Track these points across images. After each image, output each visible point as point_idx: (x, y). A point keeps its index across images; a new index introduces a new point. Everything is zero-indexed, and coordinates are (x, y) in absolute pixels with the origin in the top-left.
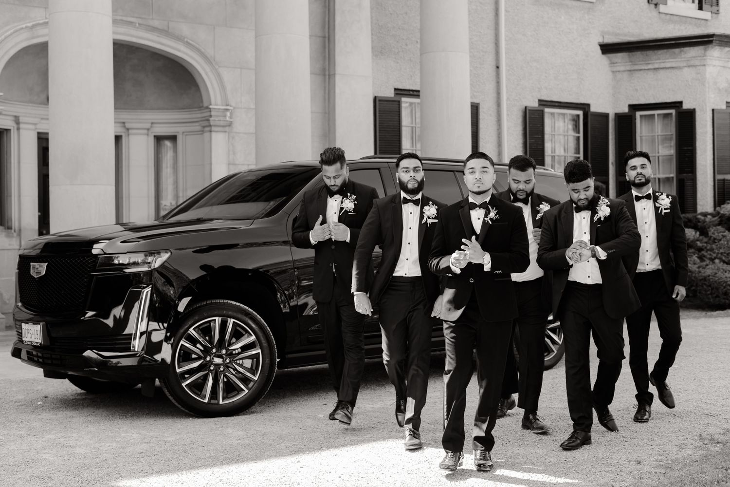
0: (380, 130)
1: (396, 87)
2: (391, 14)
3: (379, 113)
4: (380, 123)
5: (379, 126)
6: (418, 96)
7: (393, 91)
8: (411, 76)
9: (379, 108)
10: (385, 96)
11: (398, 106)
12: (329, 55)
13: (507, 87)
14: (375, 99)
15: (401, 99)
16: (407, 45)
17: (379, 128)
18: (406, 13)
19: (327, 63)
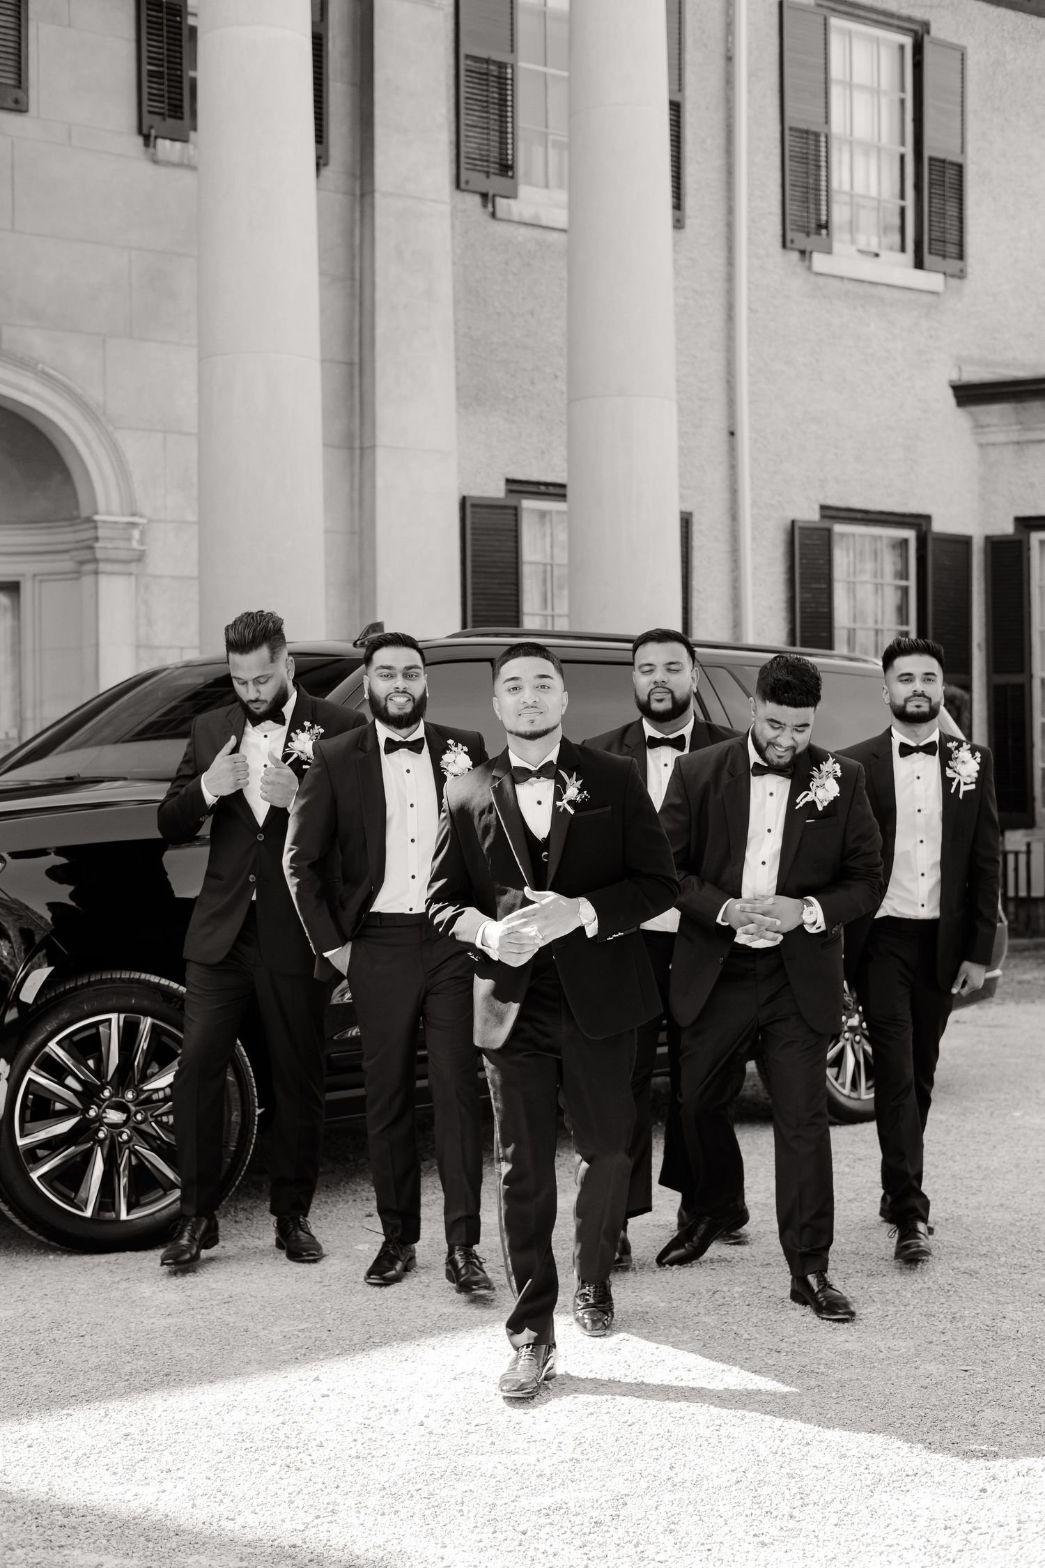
0: (473, 572)
1: (510, 476)
2: (499, 314)
3: (473, 534)
4: (473, 556)
5: (473, 561)
6: (562, 497)
7: (502, 485)
8: (543, 453)
9: (473, 523)
10: (486, 494)
11: (513, 518)
12: (361, 402)
13: (751, 477)
14: (463, 502)
15: (520, 503)
16: (533, 383)
17: (473, 567)
18: (532, 313)
19: (357, 421)
